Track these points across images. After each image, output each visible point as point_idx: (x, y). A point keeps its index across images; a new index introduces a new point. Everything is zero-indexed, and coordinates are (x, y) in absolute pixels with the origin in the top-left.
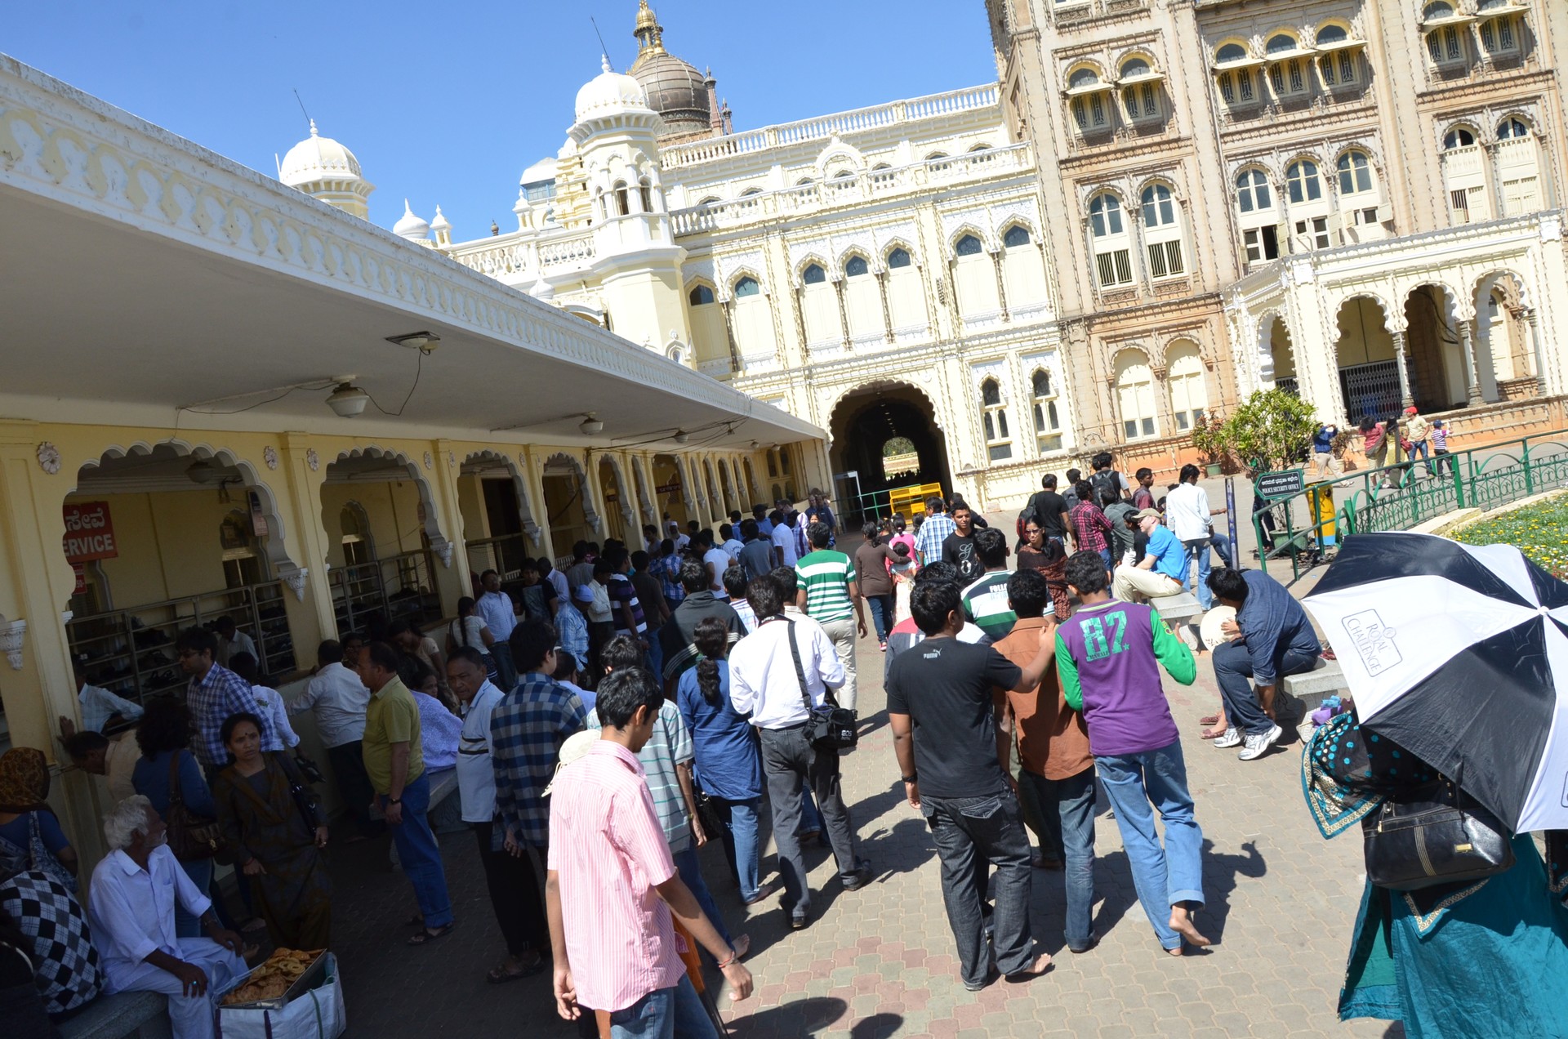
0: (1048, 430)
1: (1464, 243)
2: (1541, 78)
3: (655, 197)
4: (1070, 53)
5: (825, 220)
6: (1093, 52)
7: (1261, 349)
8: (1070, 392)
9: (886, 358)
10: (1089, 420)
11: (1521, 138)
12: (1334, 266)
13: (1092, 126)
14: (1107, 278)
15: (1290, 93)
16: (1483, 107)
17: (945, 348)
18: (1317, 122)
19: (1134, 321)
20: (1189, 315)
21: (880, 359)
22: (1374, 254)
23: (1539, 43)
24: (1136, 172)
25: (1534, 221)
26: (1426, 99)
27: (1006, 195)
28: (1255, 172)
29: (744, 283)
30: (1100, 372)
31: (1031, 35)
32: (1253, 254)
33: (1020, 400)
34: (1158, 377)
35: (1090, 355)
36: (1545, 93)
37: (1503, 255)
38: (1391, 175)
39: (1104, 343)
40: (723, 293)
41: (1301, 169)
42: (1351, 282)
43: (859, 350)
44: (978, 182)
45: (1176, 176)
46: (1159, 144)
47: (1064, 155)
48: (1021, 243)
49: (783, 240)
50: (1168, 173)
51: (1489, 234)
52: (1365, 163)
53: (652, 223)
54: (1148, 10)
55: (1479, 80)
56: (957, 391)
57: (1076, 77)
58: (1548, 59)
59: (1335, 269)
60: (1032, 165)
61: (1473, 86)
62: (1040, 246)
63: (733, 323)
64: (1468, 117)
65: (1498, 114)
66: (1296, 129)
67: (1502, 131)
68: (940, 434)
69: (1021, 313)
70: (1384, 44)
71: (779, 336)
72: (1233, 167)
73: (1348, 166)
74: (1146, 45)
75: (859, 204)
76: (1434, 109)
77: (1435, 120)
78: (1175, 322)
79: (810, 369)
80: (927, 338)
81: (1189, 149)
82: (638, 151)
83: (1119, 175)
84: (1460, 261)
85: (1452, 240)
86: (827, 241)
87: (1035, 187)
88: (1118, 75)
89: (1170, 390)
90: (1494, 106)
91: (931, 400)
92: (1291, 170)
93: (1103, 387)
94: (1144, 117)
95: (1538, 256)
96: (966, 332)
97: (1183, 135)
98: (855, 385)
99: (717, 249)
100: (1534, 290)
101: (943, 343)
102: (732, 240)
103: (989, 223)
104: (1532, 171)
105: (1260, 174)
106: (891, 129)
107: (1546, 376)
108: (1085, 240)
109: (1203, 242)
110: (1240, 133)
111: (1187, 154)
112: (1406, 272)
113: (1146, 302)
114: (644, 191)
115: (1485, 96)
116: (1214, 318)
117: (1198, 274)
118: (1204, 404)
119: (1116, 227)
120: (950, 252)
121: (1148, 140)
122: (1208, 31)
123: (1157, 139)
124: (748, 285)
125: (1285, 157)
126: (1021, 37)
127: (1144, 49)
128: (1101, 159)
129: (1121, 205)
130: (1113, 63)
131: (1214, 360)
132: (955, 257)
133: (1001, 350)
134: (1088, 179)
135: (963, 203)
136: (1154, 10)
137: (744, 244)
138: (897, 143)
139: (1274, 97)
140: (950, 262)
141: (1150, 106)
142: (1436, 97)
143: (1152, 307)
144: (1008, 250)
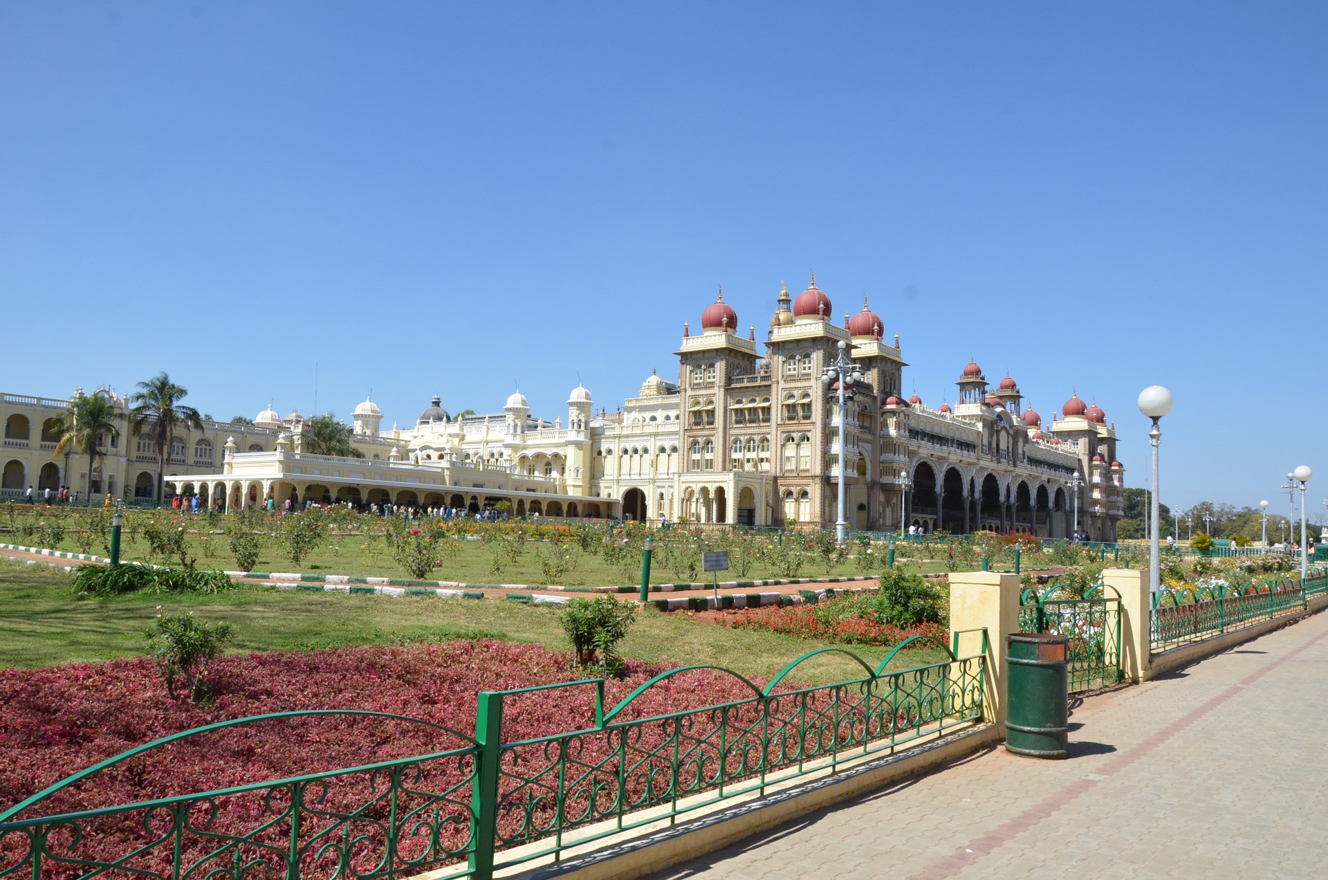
2: (812, 424)
4: (693, 397)
5: (630, 437)
6: (699, 398)
9: (638, 481)
11: (807, 443)
13: (695, 420)
15: (752, 418)
16: (797, 431)
18: (757, 427)
21: (635, 481)
24: (704, 436)
26: (784, 425)
27: (671, 437)
28: (740, 441)
31: (684, 390)
32: (735, 467)
33: (667, 500)
37: (722, 482)
40: (604, 454)
41: (751, 442)
43: (632, 477)
44: (666, 432)
47: (686, 428)
48: (675, 452)
49: (619, 441)
50: (711, 438)
54: (714, 387)
55: (797, 422)
56: (652, 494)
57: (694, 405)
62: (679, 454)
63: (604, 463)
64: (792, 433)
65: (801, 434)
66: (752, 429)
67: (801, 440)
69: (672, 474)
70: (774, 406)
71: (614, 469)
72: (732, 438)
73: (764, 443)
74: (712, 398)
75: (637, 433)
76: (784, 429)
77: (785, 432)
79: (618, 480)
80: (648, 477)
81: (717, 431)
83: (699, 436)
86: (630, 443)
88: (705, 405)
90: (801, 431)
91: (645, 496)
94: (708, 419)
97: (716, 427)
98: (628, 488)
99: (603, 440)
101: (650, 479)
102: (607, 438)
103: (668, 445)
104: (809, 454)
108: (688, 454)
109: (716, 461)
110: (735, 428)
112: (700, 482)
115: (798, 427)
119: (699, 452)
121: (708, 427)
122: (732, 395)
124: (609, 452)
125: (746, 437)
128: (696, 430)
129: (700, 445)
130: (704, 402)
132: (659, 453)
133: (664, 484)
134: (692, 436)
135: (663, 438)
137: (610, 440)
139: (747, 418)
140: (657, 455)
141: (710, 416)
144: (672, 454)
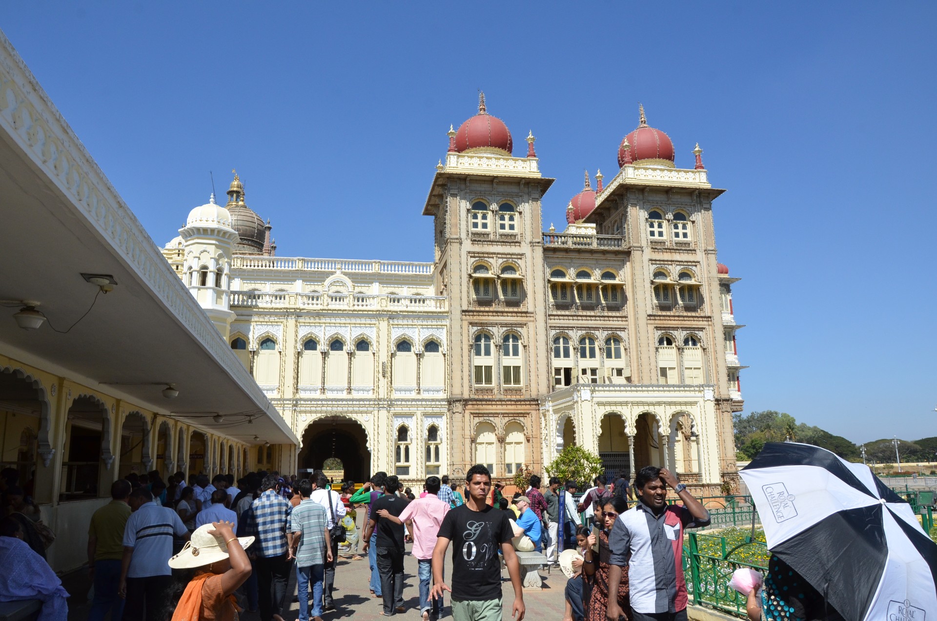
0: (433, 462)
1: (667, 394)
2: (706, 319)
3: (224, 280)
4: (476, 255)
5: (324, 315)
6: (489, 257)
7: (557, 434)
8: (449, 441)
9: (344, 403)
10: (457, 460)
11: (695, 347)
12: (602, 394)
13: (482, 296)
14: (478, 380)
15: (585, 301)
16: (678, 328)
17: (380, 403)
18: (598, 318)
19: (490, 407)
20: (521, 408)
21: (341, 403)
22: (623, 391)
23: (705, 302)
24: (503, 325)
25: (702, 389)
26: (652, 318)
27: (429, 323)
28: (564, 338)
29: (267, 342)
30: (467, 433)
31: (457, 241)
32: (558, 382)
33: (419, 441)
34: (499, 441)
35: (463, 422)
36: (707, 327)
37: (686, 404)
38: (631, 353)
39: (472, 416)
40: (253, 345)
41: (587, 341)
42: (610, 404)
43: (329, 395)
44: (416, 312)
45: (523, 331)
46: (516, 312)
47: (465, 308)
48: (434, 351)
49: (296, 321)
50: (519, 329)
51: (679, 391)
52: (619, 345)
53: (219, 294)
54: (520, 243)
55: (677, 314)
56: (383, 430)
57: (477, 268)
58: (709, 311)
59: (602, 395)
60: (447, 309)
61: (674, 316)
62: (444, 355)
63: (255, 364)
64: (671, 331)
65: (685, 332)
66: (587, 320)
67: (686, 342)
68: (368, 454)
69: (428, 391)
70: (634, 286)
71: (282, 377)
72: (553, 333)
73: (611, 344)
74: (516, 260)
75: (346, 310)
76: (655, 324)
77: (655, 330)
78: (513, 411)
79: (297, 400)
80: (370, 395)
81: (532, 319)
82: (220, 252)
83: (493, 325)
84: (665, 403)
85: (661, 391)
86: (323, 328)
87: (447, 322)
88: (500, 272)
89: (505, 450)
90: (684, 329)
91: (366, 432)
92: (582, 340)
93: (468, 442)
94: (510, 297)
95: (702, 407)
96: (395, 395)
97: (529, 310)
98: (322, 416)
99: (254, 318)
100: (699, 425)
101: (380, 400)
102: (265, 315)
103: (418, 336)
104: (699, 365)
105: (566, 339)
106: (370, 275)
107: (703, 472)
108: (470, 356)
109: (533, 369)
110: (559, 316)
111: (530, 321)
112: (638, 404)
113: (498, 397)
114: (218, 275)
115: (679, 322)
116: (534, 413)
117: (528, 386)
118: (522, 461)
119: (488, 353)
120: (393, 348)
121: (511, 309)
122: (548, 260)
123: (515, 310)
124: (269, 343)
125: (580, 333)
126: (452, 241)
127: (515, 261)
128: (485, 314)
129: (492, 341)
130: (498, 266)
131: (531, 436)
132: (395, 351)
133: (413, 410)
134: (476, 323)
135: (405, 322)
136: (523, 244)
137: (272, 319)
138: (372, 283)
139: (578, 301)
140: (392, 354)
141: (514, 292)
142: (656, 318)
143: (501, 401)
144: (426, 354)
